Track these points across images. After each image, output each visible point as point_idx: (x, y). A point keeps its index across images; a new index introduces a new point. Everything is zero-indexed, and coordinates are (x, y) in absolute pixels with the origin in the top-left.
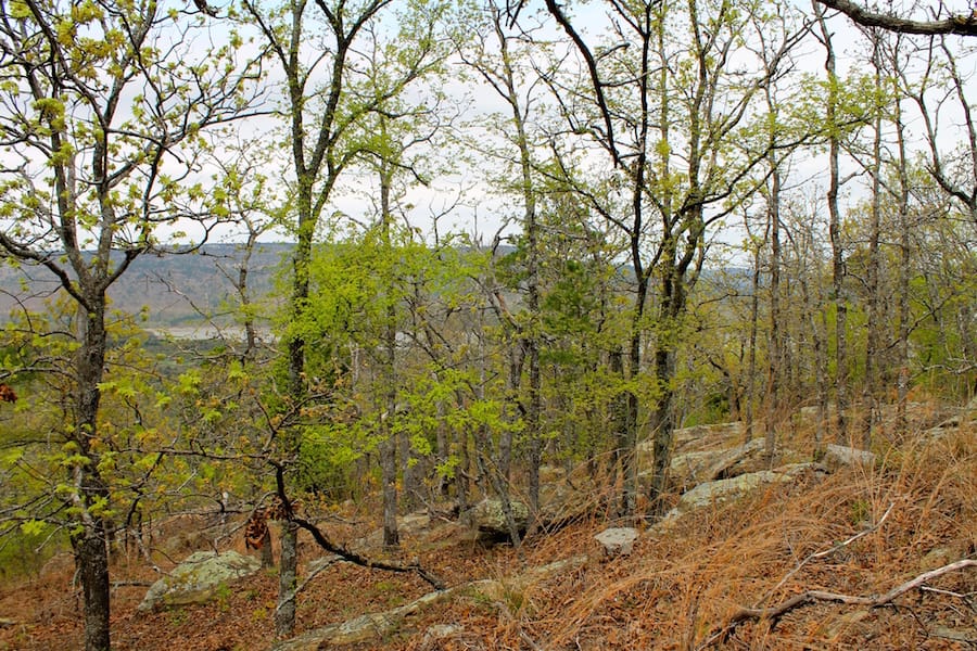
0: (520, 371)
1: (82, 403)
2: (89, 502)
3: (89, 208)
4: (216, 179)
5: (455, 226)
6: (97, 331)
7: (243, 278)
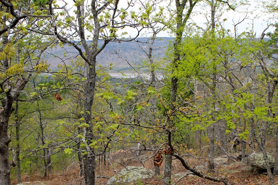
0: (272, 95)
1: (86, 102)
2: (89, 142)
3: (89, 23)
4: (141, 9)
5: (247, 29)
6: (92, 74)
7: (150, 52)
